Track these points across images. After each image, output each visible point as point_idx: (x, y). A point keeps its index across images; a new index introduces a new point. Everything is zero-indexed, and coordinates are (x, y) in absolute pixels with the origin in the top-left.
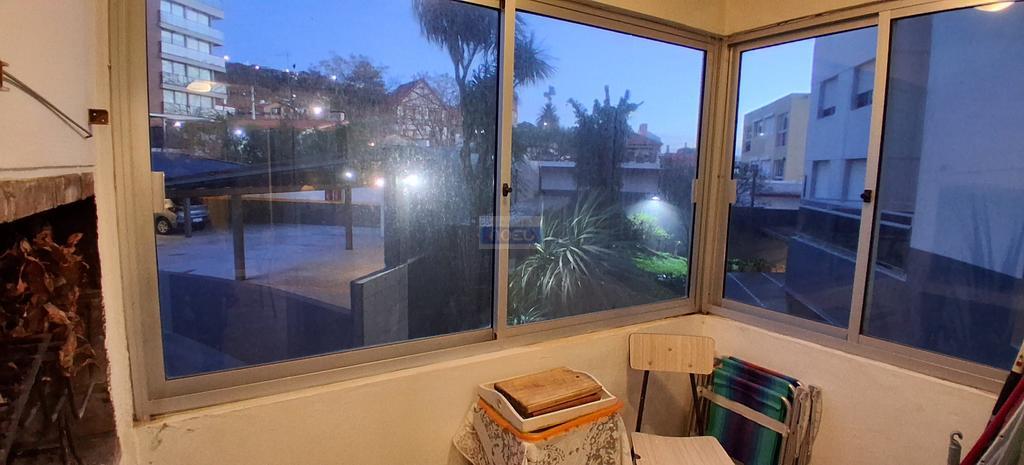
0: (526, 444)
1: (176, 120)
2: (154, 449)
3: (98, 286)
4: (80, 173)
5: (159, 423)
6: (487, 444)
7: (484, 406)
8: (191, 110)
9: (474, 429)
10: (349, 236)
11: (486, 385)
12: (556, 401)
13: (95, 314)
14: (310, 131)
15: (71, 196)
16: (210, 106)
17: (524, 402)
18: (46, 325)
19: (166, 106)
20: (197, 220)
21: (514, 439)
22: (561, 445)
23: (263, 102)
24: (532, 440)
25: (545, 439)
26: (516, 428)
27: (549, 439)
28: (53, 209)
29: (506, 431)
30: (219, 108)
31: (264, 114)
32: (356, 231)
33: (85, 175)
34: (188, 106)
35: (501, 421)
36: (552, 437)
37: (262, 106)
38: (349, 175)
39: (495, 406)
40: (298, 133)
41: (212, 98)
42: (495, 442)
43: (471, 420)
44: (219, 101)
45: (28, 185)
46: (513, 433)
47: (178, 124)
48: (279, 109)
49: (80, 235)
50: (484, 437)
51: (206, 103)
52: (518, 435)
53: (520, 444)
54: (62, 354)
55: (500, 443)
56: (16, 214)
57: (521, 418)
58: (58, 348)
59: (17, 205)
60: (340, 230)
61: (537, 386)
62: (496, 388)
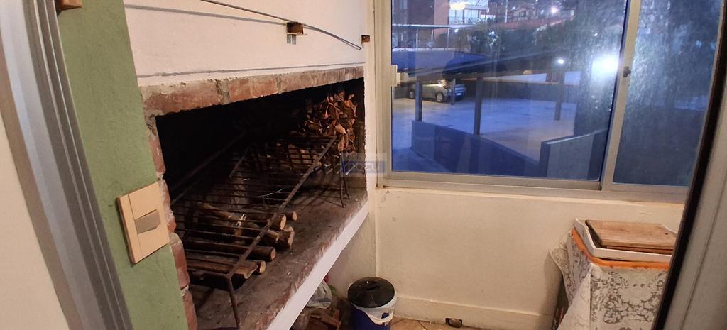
0: (593, 265)
1: (455, 29)
2: (382, 202)
3: (363, 120)
4: (355, 67)
5: (386, 190)
6: (572, 259)
7: (576, 233)
8: (466, 21)
9: (566, 248)
10: (558, 109)
11: (580, 219)
12: (632, 244)
13: (362, 133)
14: (544, 28)
15: (348, 77)
16: (477, 16)
17: (602, 237)
18: (335, 132)
19: (451, 19)
20: (458, 94)
21: (586, 259)
22: (626, 276)
23: (514, 8)
24: (600, 264)
25: (611, 267)
26: (589, 252)
27: (615, 268)
28: (338, 83)
29: (583, 253)
30: (483, 16)
31: (513, 18)
32: (564, 106)
33: (358, 67)
34: (463, 18)
35: (583, 247)
36: (619, 267)
37: (513, 12)
38: (561, 61)
39: (581, 235)
40: (534, 30)
41: (479, 10)
42: (576, 259)
43: (565, 241)
44: (484, 12)
45: (323, 72)
46: (587, 256)
47: (456, 31)
48: (525, 12)
49: (353, 95)
50: (570, 254)
51: (475, 14)
52: (590, 257)
53: (589, 263)
54: (339, 145)
55: (579, 261)
56: (318, 83)
57: (594, 247)
58: (338, 143)
59: (318, 81)
60: (553, 105)
61: (622, 230)
62: (587, 223)
